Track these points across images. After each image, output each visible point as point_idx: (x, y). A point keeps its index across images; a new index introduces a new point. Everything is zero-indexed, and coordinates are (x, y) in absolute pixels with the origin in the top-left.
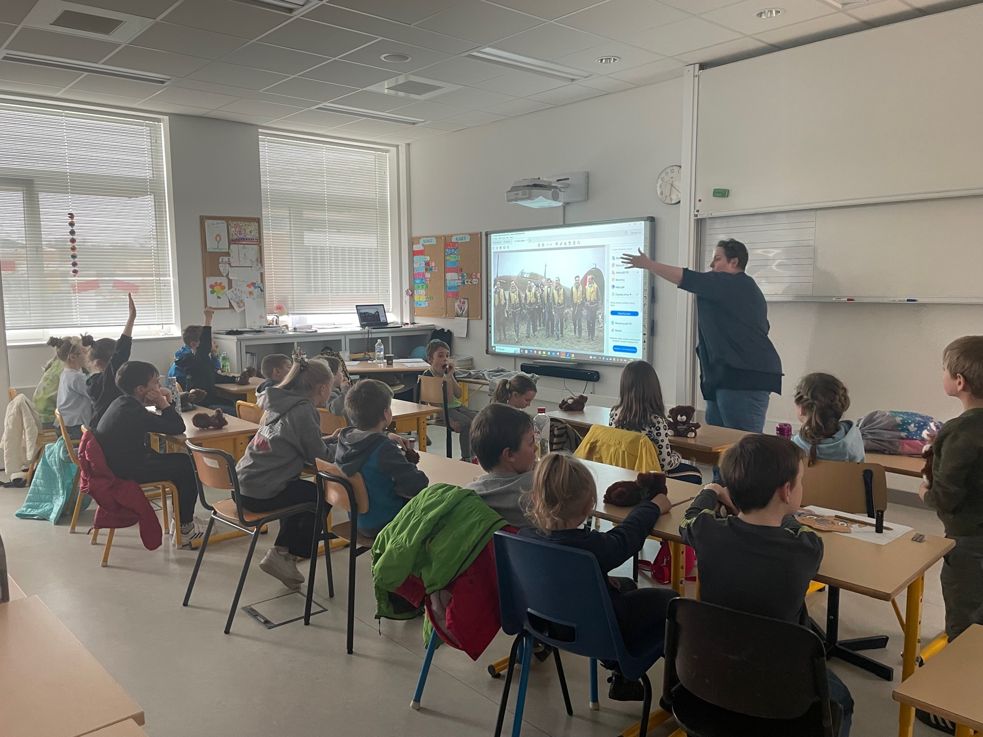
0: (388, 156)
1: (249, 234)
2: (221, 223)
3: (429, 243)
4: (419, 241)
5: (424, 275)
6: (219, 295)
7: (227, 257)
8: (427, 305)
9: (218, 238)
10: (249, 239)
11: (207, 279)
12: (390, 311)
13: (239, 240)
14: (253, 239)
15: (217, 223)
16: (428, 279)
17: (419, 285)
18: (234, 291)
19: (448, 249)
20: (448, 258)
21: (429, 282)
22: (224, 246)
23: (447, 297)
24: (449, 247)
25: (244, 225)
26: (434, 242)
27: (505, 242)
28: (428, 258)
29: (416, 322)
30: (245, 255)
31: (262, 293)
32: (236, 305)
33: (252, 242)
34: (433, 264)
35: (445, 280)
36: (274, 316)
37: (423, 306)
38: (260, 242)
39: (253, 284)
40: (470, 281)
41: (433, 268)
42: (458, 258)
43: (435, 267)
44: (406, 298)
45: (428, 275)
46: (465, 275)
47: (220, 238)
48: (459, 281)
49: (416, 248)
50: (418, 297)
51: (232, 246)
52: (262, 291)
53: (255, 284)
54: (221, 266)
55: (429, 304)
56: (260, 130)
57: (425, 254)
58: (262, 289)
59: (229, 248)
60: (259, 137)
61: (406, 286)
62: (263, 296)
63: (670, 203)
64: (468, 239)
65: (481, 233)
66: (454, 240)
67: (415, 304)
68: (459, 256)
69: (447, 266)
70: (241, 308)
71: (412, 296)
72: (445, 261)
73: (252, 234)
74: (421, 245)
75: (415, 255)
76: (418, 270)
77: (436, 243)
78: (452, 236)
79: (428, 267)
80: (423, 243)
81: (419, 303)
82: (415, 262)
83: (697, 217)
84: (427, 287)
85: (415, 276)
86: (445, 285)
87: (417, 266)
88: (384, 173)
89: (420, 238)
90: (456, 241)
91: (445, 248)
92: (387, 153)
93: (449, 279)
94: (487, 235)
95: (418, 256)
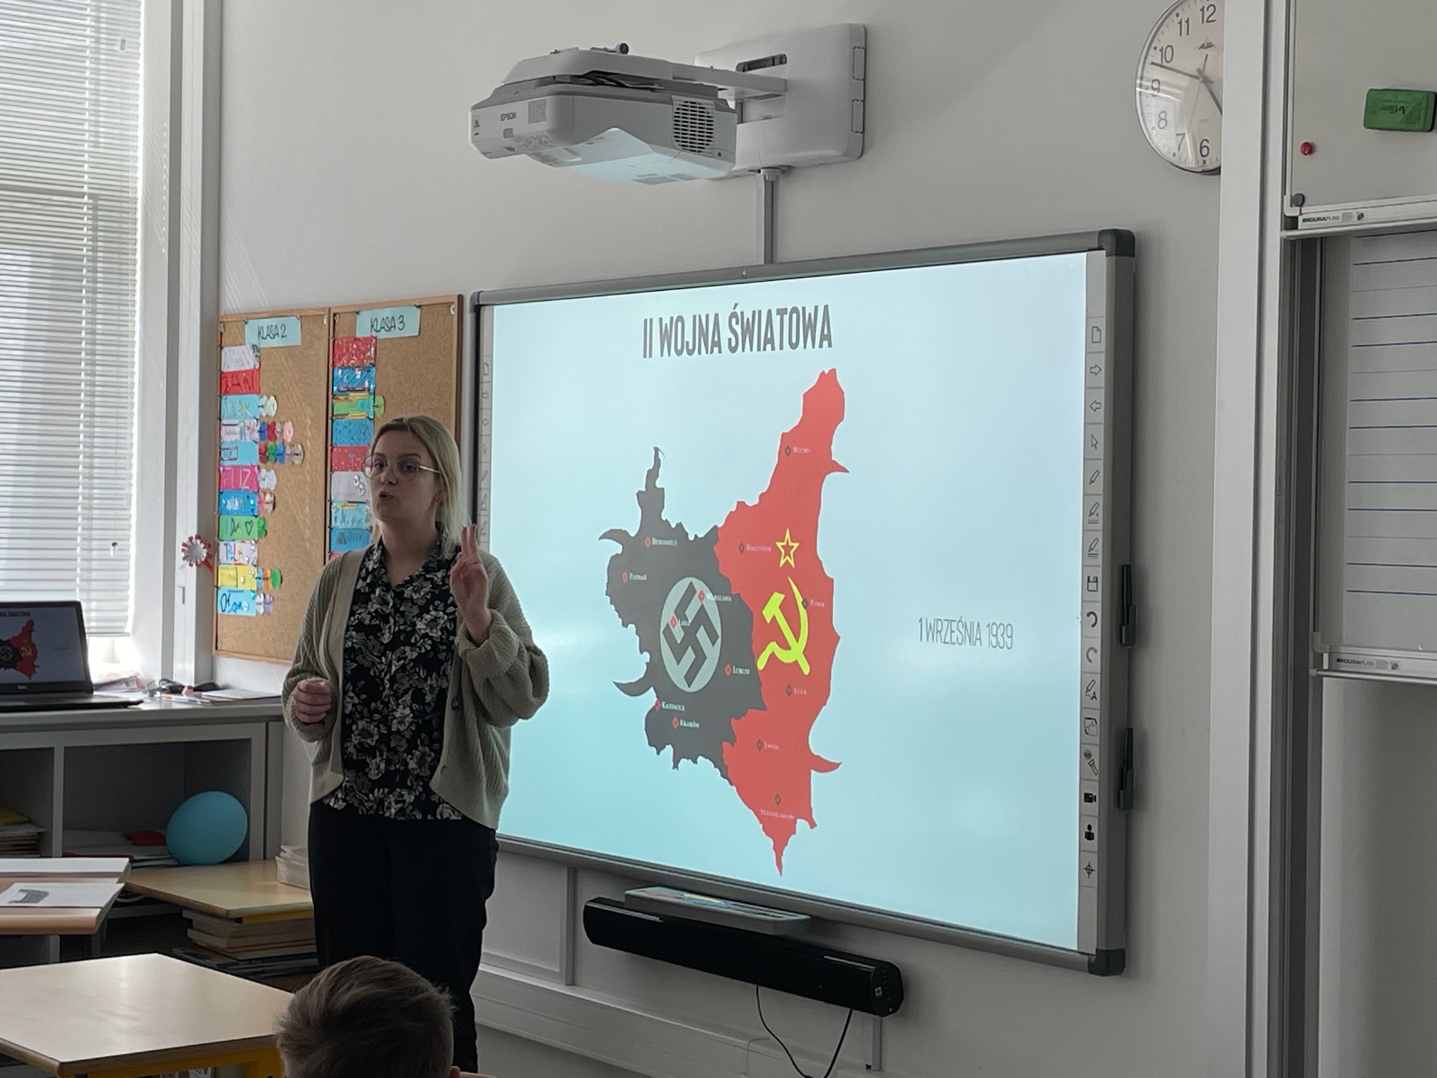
3: (277, 342)
4: (243, 332)
5: (254, 483)
8: (261, 610)
12: (128, 629)
16: (268, 497)
17: (237, 519)
19: (343, 367)
20: (339, 407)
21: (270, 507)
24: (344, 360)
26: (293, 334)
28: (271, 407)
29: (220, 683)
34: (287, 432)
35: (328, 502)
37: (245, 611)
41: (287, 450)
42: (376, 407)
43: (292, 445)
44: (187, 576)
45: (268, 479)
49: (237, 359)
50: (233, 573)
55: (266, 603)
57: (263, 389)
61: (187, 527)
63: (1198, 167)
64: (412, 326)
65: (461, 298)
66: (363, 330)
67: (221, 601)
68: (380, 400)
69: (337, 439)
71: (208, 567)
72: (330, 418)
74: (247, 349)
75: (226, 393)
76: (234, 455)
77: (299, 343)
78: (358, 313)
79: (270, 444)
80: (256, 342)
81: (231, 601)
82: (224, 422)
83: (1295, 227)
84: (264, 532)
85: (224, 481)
86: (327, 526)
87: (233, 438)
88: (122, 48)
89: (244, 319)
90: (368, 335)
91: (331, 366)
93: (341, 498)
94: (478, 310)
95: (237, 399)
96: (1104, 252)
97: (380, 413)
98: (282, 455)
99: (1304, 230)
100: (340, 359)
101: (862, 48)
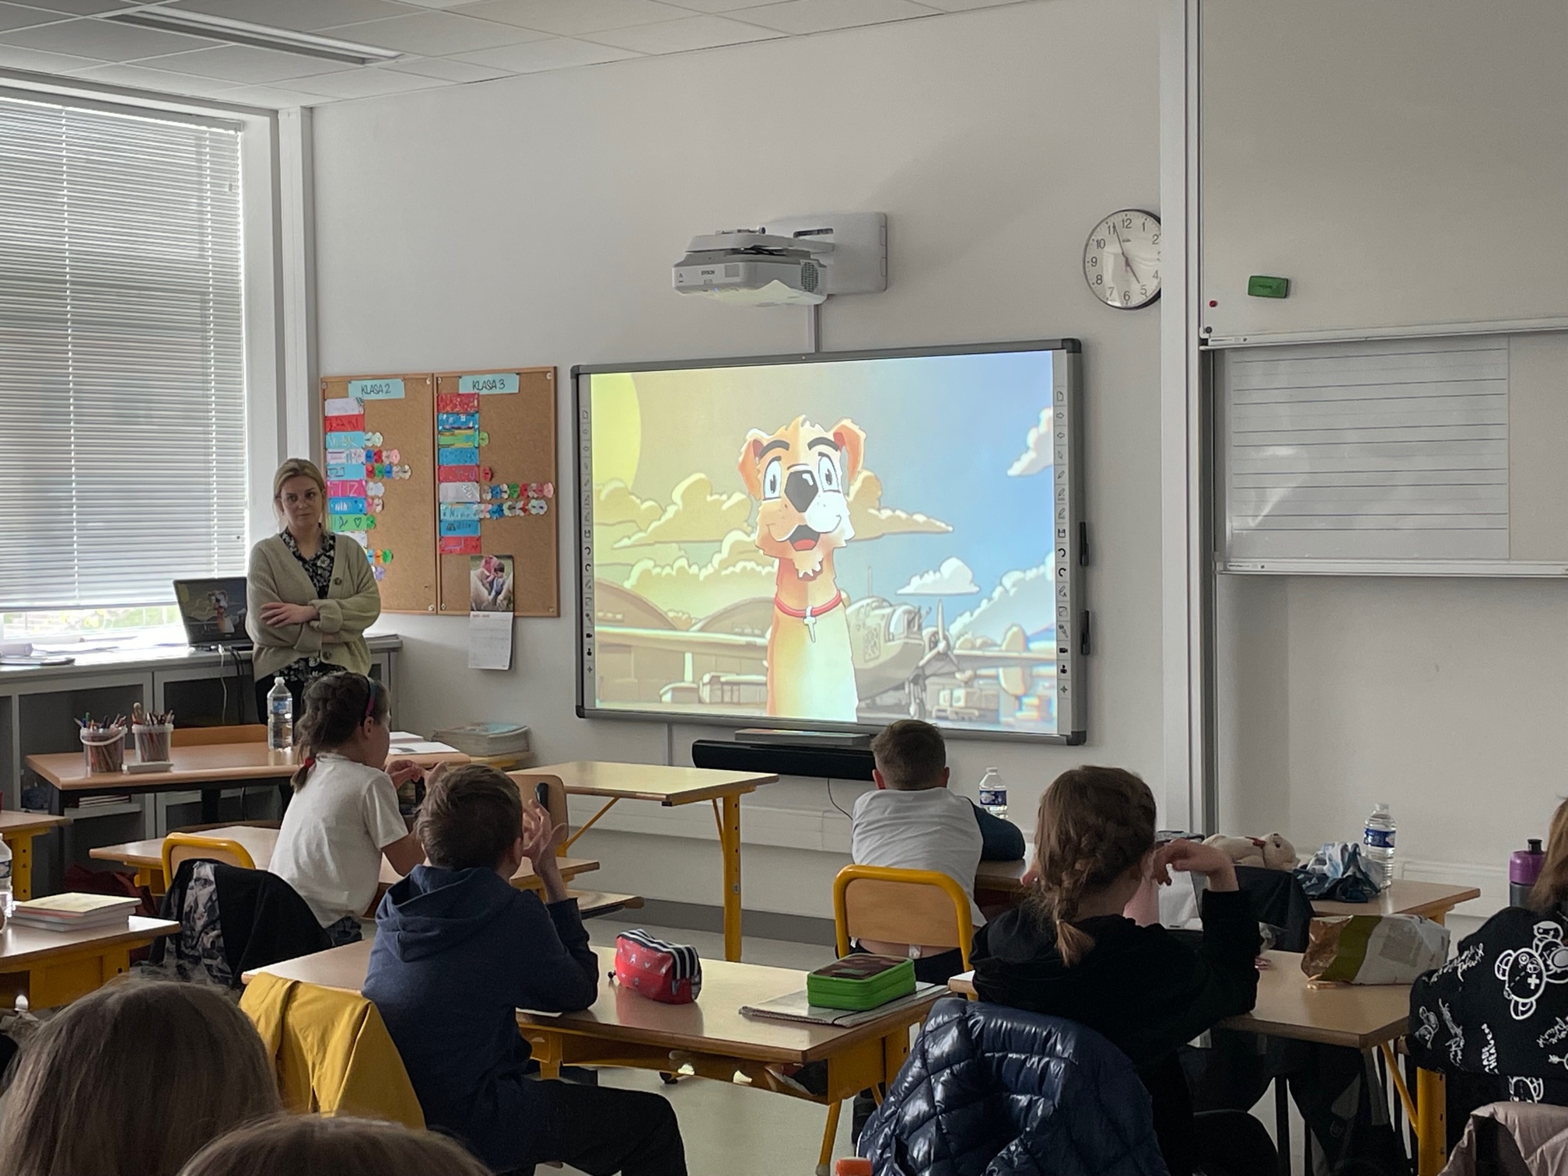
0: (239, 140)
3: (381, 396)
4: (347, 389)
5: (361, 490)
16: (376, 501)
17: (345, 517)
19: (447, 413)
20: (444, 440)
21: (379, 508)
23: (441, 551)
24: (449, 408)
26: (398, 391)
28: (377, 440)
34: (393, 457)
35: (436, 504)
40: (520, 504)
41: (395, 469)
42: (482, 439)
43: (401, 464)
45: (375, 489)
48: (483, 506)
49: (335, 408)
57: (368, 428)
63: (1124, 305)
64: (512, 386)
65: (555, 368)
66: (465, 387)
68: (485, 435)
69: (445, 461)
72: (436, 448)
74: (352, 400)
75: (331, 430)
76: (341, 472)
77: (403, 396)
78: (460, 377)
79: (377, 465)
80: (360, 395)
82: (329, 450)
83: (1207, 344)
84: (374, 524)
86: (437, 519)
87: (339, 461)
88: (230, 189)
89: (348, 380)
90: (471, 391)
91: (437, 411)
92: (236, 130)
93: (449, 500)
94: (576, 374)
95: (342, 434)
96: (1065, 351)
97: (484, 443)
98: (390, 472)
99: (1211, 345)
100: (445, 407)
101: (884, 225)
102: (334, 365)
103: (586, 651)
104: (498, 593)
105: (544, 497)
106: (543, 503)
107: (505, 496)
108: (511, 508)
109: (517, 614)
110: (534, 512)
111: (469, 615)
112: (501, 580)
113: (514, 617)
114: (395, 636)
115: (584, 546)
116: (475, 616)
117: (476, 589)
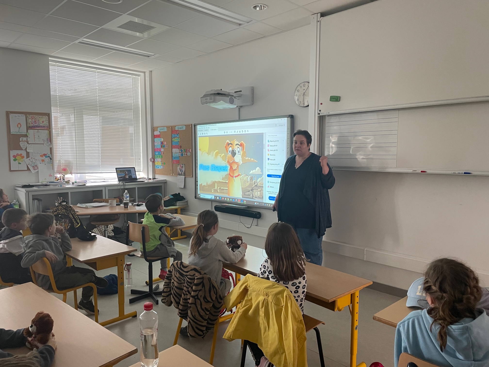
0: (139, 79)
1: (42, 123)
2: (22, 116)
3: (163, 131)
4: (157, 129)
5: (160, 150)
6: (20, 162)
7: (26, 138)
8: (162, 168)
9: (19, 126)
10: (42, 126)
11: (11, 152)
12: (142, 171)
13: (34, 126)
14: (45, 127)
15: (19, 116)
16: (162, 152)
17: (158, 155)
18: (31, 159)
19: (174, 134)
21: (163, 154)
22: (23, 130)
23: (173, 163)
25: (38, 118)
26: (166, 130)
27: (205, 130)
28: (162, 140)
29: (156, 178)
30: (39, 136)
31: (51, 160)
32: (33, 168)
33: (44, 128)
34: (165, 143)
35: (172, 153)
36: (61, 175)
37: (159, 168)
38: (50, 128)
39: (45, 155)
40: (186, 154)
41: (165, 146)
43: (166, 145)
44: (150, 164)
45: (162, 150)
46: (183, 150)
47: (21, 126)
48: (179, 154)
49: (156, 133)
50: (157, 163)
51: (29, 131)
52: (51, 159)
53: (46, 154)
54: (21, 144)
55: (163, 167)
56: (50, 58)
57: (161, 137)
58: (51, 158)
59: (27, 132)
60: (49, 62)
61: (150, 156)
62: (52, 162)
63: (303, 106)
64: (184, 128)
65: (192, 124)
66: (176, 129)
68: (180, 139)
69: (173, 144)
70: (35, 170)
71: (154, 162)
72: (172, 141)
73: (44, 123)
74: (158, 132)
75: (155, 138)
76: (157, 146)
78: (176, 127)
79: (162, 145)
80: (160, 131)
81: (157, 167)
82: (155, 142)
83: (320, 114)
84: (162, 157)
85: (155, 150)
86: (172, 156)
87: (156, 144)
88: (137, 89)
89: (158, 127)
90: (177, 129)
91: (172, 134)
92: (138, 76)
93: (174, 152)
94: (195, 126)
95: (157, 139)
96: (289, 118)
97: (180, 140)
98: (164, 146)
99: (321, 115)
100: (173, 133)
101: (253, 89)
102: (155, 125)
103: (197, 185)
104: (182, 172)
105: (190, 152)
106: (190, 153)
107: (183, 152)
108: (184, 154)
109: (185, 176)
110: (188, 155)
111: (177, 176)
112: (183, 169)
113: (185, 177)
114: (166, 180)
115: (196, 162)
116: (178, 176)
117: (179, 171)
